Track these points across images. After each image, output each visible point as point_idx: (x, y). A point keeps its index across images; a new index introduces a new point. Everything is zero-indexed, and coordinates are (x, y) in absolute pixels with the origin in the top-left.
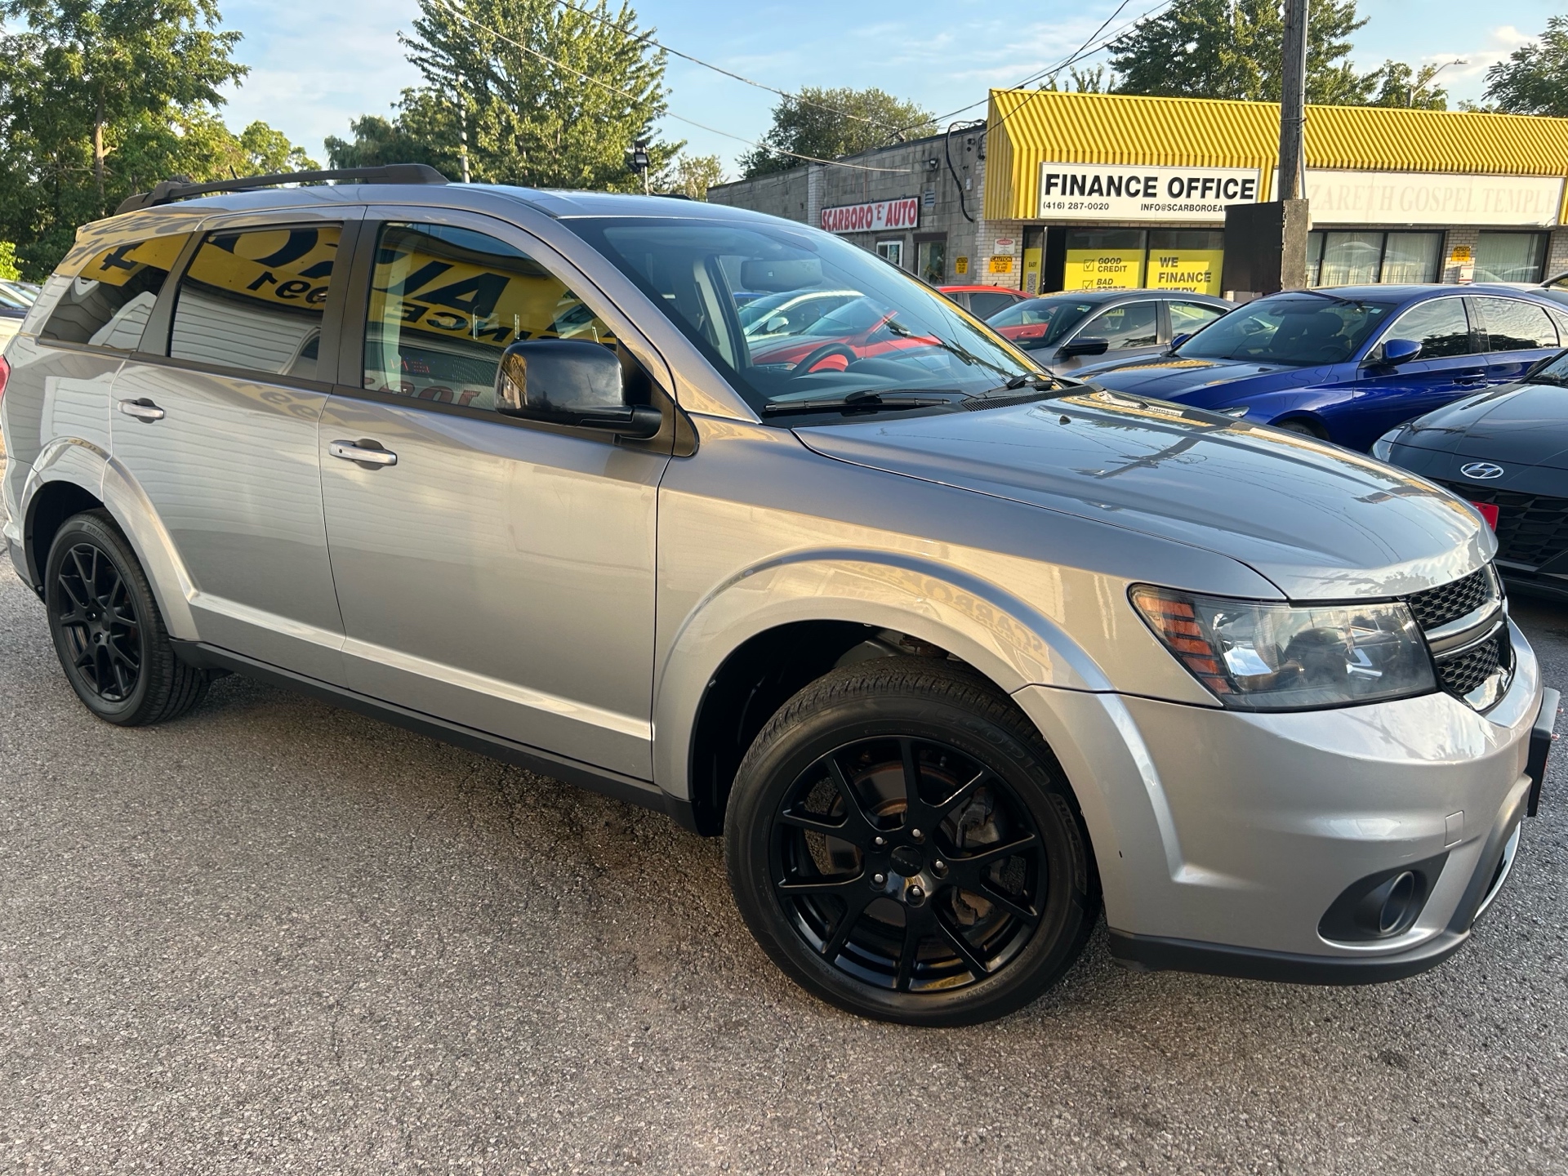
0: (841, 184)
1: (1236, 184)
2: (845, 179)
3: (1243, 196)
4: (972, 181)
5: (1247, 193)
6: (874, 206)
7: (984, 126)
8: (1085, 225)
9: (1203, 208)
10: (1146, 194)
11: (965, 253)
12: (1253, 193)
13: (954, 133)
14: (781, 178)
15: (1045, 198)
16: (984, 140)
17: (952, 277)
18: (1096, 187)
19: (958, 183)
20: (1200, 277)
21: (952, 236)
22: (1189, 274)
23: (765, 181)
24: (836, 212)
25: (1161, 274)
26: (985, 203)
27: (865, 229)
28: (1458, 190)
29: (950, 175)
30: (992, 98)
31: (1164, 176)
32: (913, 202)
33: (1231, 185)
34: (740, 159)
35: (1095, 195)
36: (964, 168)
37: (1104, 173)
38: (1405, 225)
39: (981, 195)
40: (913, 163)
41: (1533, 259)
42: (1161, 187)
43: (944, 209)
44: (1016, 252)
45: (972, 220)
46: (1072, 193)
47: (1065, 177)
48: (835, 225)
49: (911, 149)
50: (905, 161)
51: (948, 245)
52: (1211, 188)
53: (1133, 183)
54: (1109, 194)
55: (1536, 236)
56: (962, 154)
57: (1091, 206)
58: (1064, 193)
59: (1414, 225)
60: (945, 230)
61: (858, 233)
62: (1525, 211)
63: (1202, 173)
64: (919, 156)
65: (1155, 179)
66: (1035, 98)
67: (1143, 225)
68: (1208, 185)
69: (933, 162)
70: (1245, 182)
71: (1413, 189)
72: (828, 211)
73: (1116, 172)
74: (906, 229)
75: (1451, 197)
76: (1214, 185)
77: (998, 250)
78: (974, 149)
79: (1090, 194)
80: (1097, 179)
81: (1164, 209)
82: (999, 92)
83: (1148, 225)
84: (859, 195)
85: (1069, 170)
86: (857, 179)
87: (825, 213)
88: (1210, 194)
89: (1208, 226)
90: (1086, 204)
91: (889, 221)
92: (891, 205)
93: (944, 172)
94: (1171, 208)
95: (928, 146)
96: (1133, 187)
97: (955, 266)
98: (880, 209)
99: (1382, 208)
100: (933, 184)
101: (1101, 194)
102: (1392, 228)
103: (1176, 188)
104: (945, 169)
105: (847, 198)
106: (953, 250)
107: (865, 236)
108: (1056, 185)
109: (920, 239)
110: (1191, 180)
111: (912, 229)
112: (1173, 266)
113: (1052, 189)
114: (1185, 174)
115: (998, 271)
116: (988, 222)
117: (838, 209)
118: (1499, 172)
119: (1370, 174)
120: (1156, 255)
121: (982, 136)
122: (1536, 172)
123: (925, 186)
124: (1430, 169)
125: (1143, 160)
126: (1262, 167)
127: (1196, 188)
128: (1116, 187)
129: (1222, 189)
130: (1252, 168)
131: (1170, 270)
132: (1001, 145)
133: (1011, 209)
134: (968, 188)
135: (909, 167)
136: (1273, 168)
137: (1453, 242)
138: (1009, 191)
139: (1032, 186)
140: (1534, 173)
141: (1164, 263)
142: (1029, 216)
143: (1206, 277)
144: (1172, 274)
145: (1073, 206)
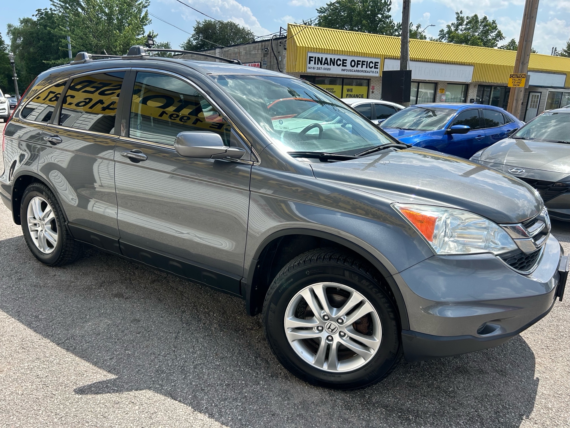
0: (229, 56)
1: (373, 63)
2: (231, 54)
3: (375, 68)
4: (281, 58)
5: (376, 67)
7: (286, 37)
8: (321, 75)
9: (362, 71)
10: (343, 66)
12: (379, 67)
13: (274, 39)
15: (309, 65)
16: (286, 43)
18: (326, 62)
19: (276, 58)
20: (360, 96)
25: (347, 94)
26: (286, 66)
28: (442, 69)
29: (273, 55)
31: (349, 59)
32: (258, 64)
33: (371, 63)
35: (326, 65)
36: (278, 52)
37: (329, 57)
38: (426, 80)
39: (285, 63)
40: (258, 49)
41: (463, 93)
42: (348, 63)
43: (270, 67)
45: (281, 72)
46: (318, 64)
47: (315, 58)
49: (257, 44)
50: (254, 48)
52: (364, 64)
53: (339, 61)
54: (330, 65)
55: (464, 86)
56: (277, 47)
57: (325, 69)
58: (315, 64)
59: (428, 80)
62: (462, 77)
63: (361, 59)
64: (260, 47)
65: (346, 60)
67: (341, 77)
68: (364, 63)
69: (266, 50)
70: (376, 63)
71: (428, 68)
73: (333, 57)
75: (440, 71)
76: (366, 63)
78: (282, 45)
79: (324, 64)
80: (326, 59)
81: (349, 70)
82: (291, 25)
83: (343, 77)
85: (317, 55)
86: (236, 54)
88: (364, 66)
89: (363, 78)
90: (323, 68)
93: (270, 53)
94: (351, 71)
95: (264, 43)
96: (339, 62)
100: (266, 58)
101: (328, 65)
102: (421, 81)
103: (353, 64)
108: (312, 60)
110: (358, 61)
112: (351, 92)
113: (311, 62)
114: (356, 59)
118: (454, 63)
119: (415, 62)
120: (346, 88)
121: (285, 41)
122: (466, 64)
123: (263, 58)
124: (433, 61)
125: (342, 53)
126: (381, 58)
127: (360, 64)
128: (333, 62)
129: (368, 65)
130: (378, 58)
131: (349, 93)
132: (292, 45)
133: (297, 69)
134: (280, 60)
135: (257, 51)
136: (385, 58)
137: (439, 87)
138: (296, 62)
139: (304, 60)
140: (465, 64)
141: (348, 90)
142: (303, 72)
143: (362, 96)
144: (351, 94)
145: (318, 69)
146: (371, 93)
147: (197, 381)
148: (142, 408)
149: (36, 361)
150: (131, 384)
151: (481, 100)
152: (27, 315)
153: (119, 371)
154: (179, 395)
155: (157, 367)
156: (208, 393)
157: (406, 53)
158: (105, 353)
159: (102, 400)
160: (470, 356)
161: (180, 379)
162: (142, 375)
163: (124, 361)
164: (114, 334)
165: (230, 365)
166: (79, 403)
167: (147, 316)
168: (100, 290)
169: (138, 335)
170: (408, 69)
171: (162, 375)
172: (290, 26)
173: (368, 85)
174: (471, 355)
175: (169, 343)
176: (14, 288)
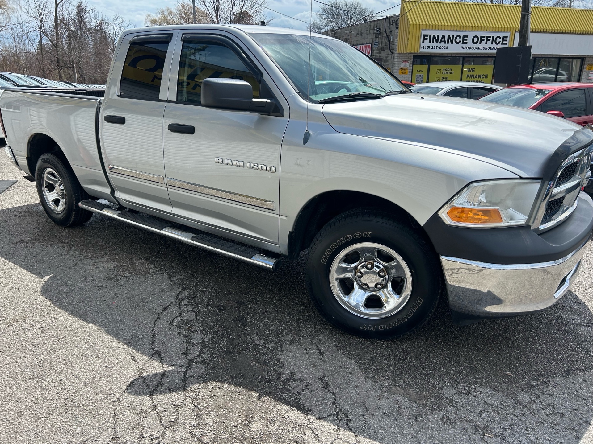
0: (341, 38)
1: (500, 38)
2: (343, 36)
3: (503, 43)
4: (393, 37)
7: (398, 16)
8: (438, 55)
9: (486, 48)
10: (463, 43)
11: (390, 66)
12: (507, 42)
15: (422, 45)
16: (398, 21)
18: (443, 40)
19: (388, 37)
21: (384, 59)
22: (479, 75)
25: (468, 75)
26: (398, 46)
29: (385, 35)
30: (402, 4)
31: (471, 35)
32: (369, 46)
33: (498, 39)
35: (443, 43)
36: (391, 32)
37: (446, 34)
38: (568, 55)
39: (396, 43)
40: (370, 30)
42: (469, 40)
43: (382, 48)
44: (410, 66)
45: (392, 53)
46: (433, 42)
47: (431, 35)
49: (369, 24)
50: (366, 29)
53: (458, 38)
54: (448, 43)
56: (389, 26)
57: (441, 48)
58: (430, 42)
59: (571, 55)
60: (382, 57)
63: (486, 34)
64: (372, 27)
65: (467, 36)
66: (420, 3)
67: (461, 55)
68: (489, 39)
69: (378, 30)
70: (504, 37)
71: (572, 41)
73: (451, 34)
75: (588, 44)
76: (491, 39)
77: (403, 65)
78: (394, 24)
79: (440, 43)
80: (443, 36)
81: (470, 49)
83: (463, 55)
85: (432, 33)
86: (348, 36)
88: (489, 43)
89: (488, 55)
90: (439, 47)
92: (361, 47)
93: (382, 33)
94: (473, 48)
95: (376, 23)
96: (458, 40)
99: (558, 49)
100: (378, 38)
102: (562, 56)
103: (475, 41)
108: (427, 39)
110: (482, 37)
112: (472, 72)
113: (425, 41)
114: (479, 35)
115: (402, 74)
116: (399, 54)
119: (555, 35)
120: (466, 67)
121: (398, 19)
123: (374, 39)
124: (579, 33)
125: (463, 28)
126: (511, 31)
128: (451, 40)
129: (494, 40)
130: (507, 32)
131: (471, 73)
132: (405, 23)
133: (408, 49)
134: (392, 40)
135: (368, 31)
136: (515, 32)
137: (587, 63)
138: (408, 41)
139: (417, 40)
141: (469, 71)
142: (416, 52)
143: (486, 76)
144: (472, 75)
145: (433, 48)
157: (526, 25)
170: (528, 45)
172: (404, 2)
173: (494, 64)
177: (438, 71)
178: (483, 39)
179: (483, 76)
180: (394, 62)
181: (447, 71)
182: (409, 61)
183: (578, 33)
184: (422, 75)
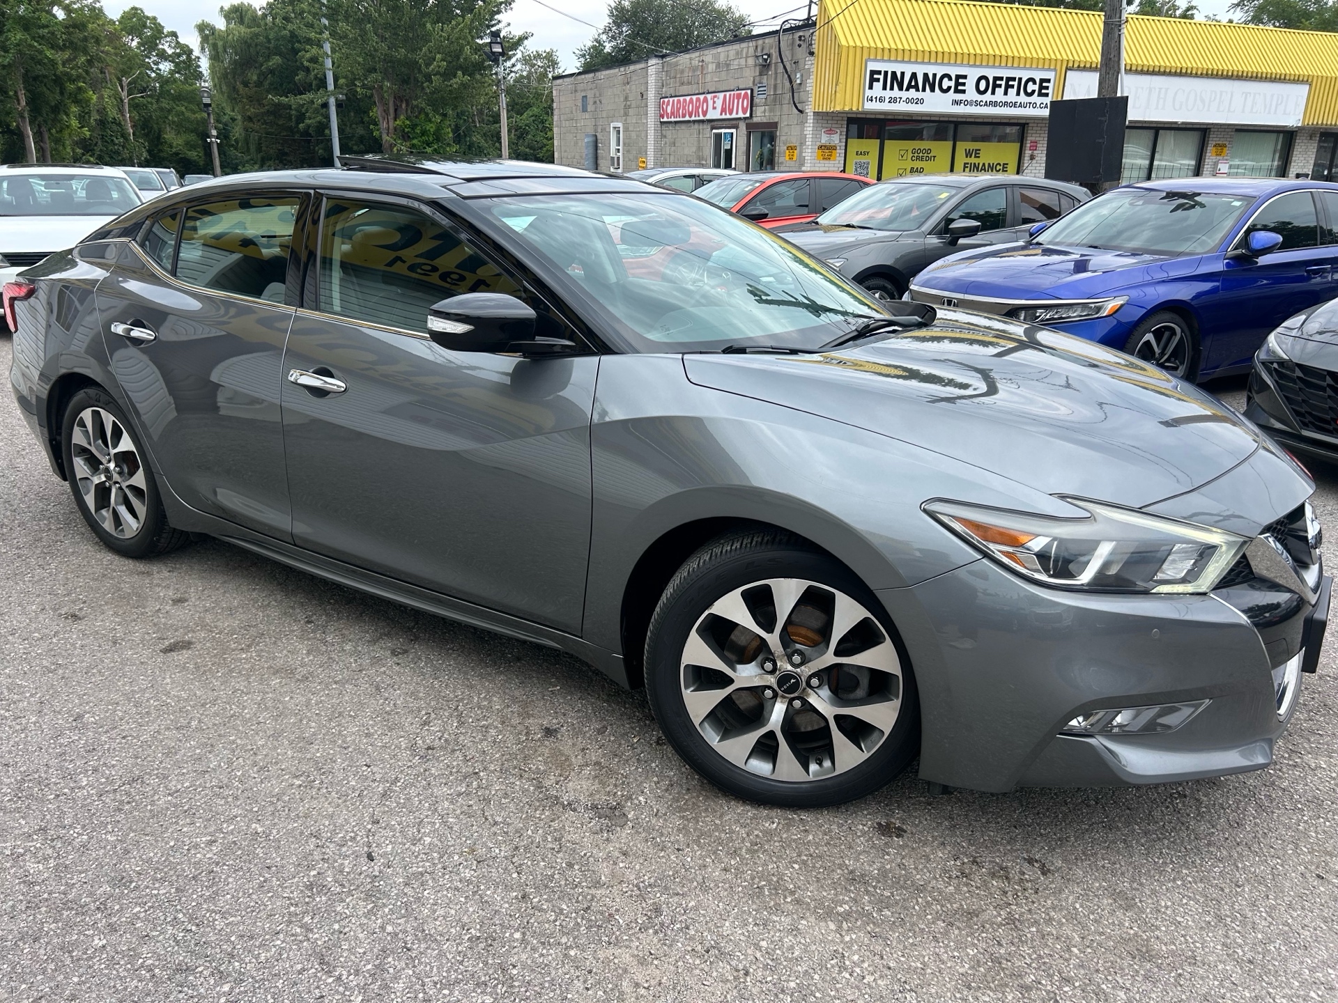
0: (678, 76)
1: (1034, 82)
2: (682, 72)
3: (1040, 94)
4: (802, 76)
5: (1043, 91)
6: (709, 96)
7: (813, 24)
8: (901, 117)
9: (1006, 104)
10: (957, 91)
11: (794, 141)
12: (1050, 91)
13: (785, 30)
14: (622, 69)
15: (868, 93)
16: (814, 38)
17: (782, 163)
18: (913, 84)
19: (789, 76)
21: (782, 125)
22: (989, 164)
23: (608, 72)
24: (673, 101)
25: (965, 164)
26: (813, 96)
27: (701, 117)
28: (1221, 92)
29: (781, 69)
31: (973, 74)
32: (746, 93)
33: (1030, 84)
34: (577, 52)
35: (914, 90)
36: (795, 63)
37: (920, 71)
38: (1176, 123)
39: (810, 89)
40: (747, 57)
41: (1277, 156)
42: (970, 85)
43: (776, 100)
44: (840, 142)
45: (801, 112)
46: (892, 88)
47: (886, 73)
48: (672, 113)
49: (744, 45)
50: (739, 54)
51: (778, 134)
52: (1012, 86)
53: (946, 80)
54: (924, 90)
55: (1281, 135)
56: (792, 49)
57: (908, 101)
58: (884, 88)
59: (1183, 123)
60: (776, 120)
61: (694, 122)
62: (1275, 113)
63: (1005, 73)
64: (751, 50)
65: (965, 77)
67: (951, 119)
68: (1011, 83)
69: (765, 57)
70: (1042, 81)
71: (1184, 91)
72: (666, 100)
73: (931, 70)
74: (740, 119)
75: (1215, 99)
76: (1016, 83)
77: (825, 139)
78: (804, 46)
79: (907, 89)
80: (914, 76)
81: (971, 105)
83: (955, 119)
84: (695, 86)
85: (890, 67)
86: (694, 71)
87: (664, 102)
88: (1012, 92)
89: (1007, 121)
90: (904, 99)
91: (723, 110)
92: (725, 96)
93: (775, 66)
94: (977, 103)
95: (760, 42)
96: (946, 83)
97: (785, 152)
98: (716, 99)
99: (1157, 108)
100: (765, 77)
102: (1162, 126)
103: (983, 85)
104: (776, 63)
105: (684, 89)
106: (783, 138)
107: (701, 124)
108: (878, 80)
109: (752, 127)
110: (996, 79)
111: (745, 118)
112: (975, 157)
113: (875, 84)
114: (991, 74)
115: (824, 159)
116: (816, 114)
117: (676, 99)
118: (1257, 77)
119: (1148, 78)
120: (962, 147)
121: (812, 34)
122: (1287, 78)
123: (757, 79)
124: (1199, 73)
125: (956, 58)
126: (1058, 68)
127: (1000, 86)
128: (930, 83)
129: (1022, 87)
130: (1049, 69)
131: (973, 160)
132: (829, 42)
133: (837, 102)
134: (798, 81)
135: (743, 60)
136: (1067, 69)
137: (1212, 140)
138: (836, 85)
139: (857, 81)
140: (1285, 79)
141: (968, 154)
142: (854, 109)
143: (1004, 168)
144: (975, 164)
145: (893, 100)
146: (1027, 158)
147: (399, 921)
148: (237, 991)
149: (35, 837)
150: (233, 919)
151: (1326, 173)
152: (59, 713)
153: (217, 880)
154: (342, 959)
155: (314, 873)
156: (417, 961)
157: (1116, 53)
158: (199, 827)
159: (150, 958)
160: (1167, 907)
161: (359, 913)
162: (270, 895)
163: (240, 852)
164: (239, 774)
165: (498, 883)
166: (95, 961)
167: (334, 730)
168: (244, 656)
169: (295, 781)
170: (1119, 95)
171: (318, 899)
173: (1022, 140)
174: (1169, 904)
175: (364, 808)
176: (54, 640)
177: (902, 153)
178: (998, 82)
179: (998, 168)
180: (805, 133)
181: (921, 155)
182: (838, 131)
183: (1196, 74)
184: (868, 163)
